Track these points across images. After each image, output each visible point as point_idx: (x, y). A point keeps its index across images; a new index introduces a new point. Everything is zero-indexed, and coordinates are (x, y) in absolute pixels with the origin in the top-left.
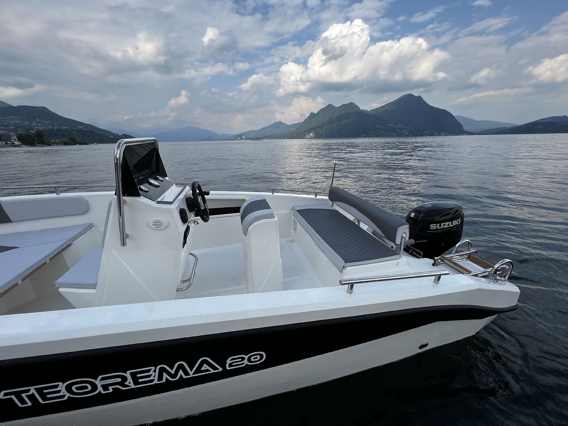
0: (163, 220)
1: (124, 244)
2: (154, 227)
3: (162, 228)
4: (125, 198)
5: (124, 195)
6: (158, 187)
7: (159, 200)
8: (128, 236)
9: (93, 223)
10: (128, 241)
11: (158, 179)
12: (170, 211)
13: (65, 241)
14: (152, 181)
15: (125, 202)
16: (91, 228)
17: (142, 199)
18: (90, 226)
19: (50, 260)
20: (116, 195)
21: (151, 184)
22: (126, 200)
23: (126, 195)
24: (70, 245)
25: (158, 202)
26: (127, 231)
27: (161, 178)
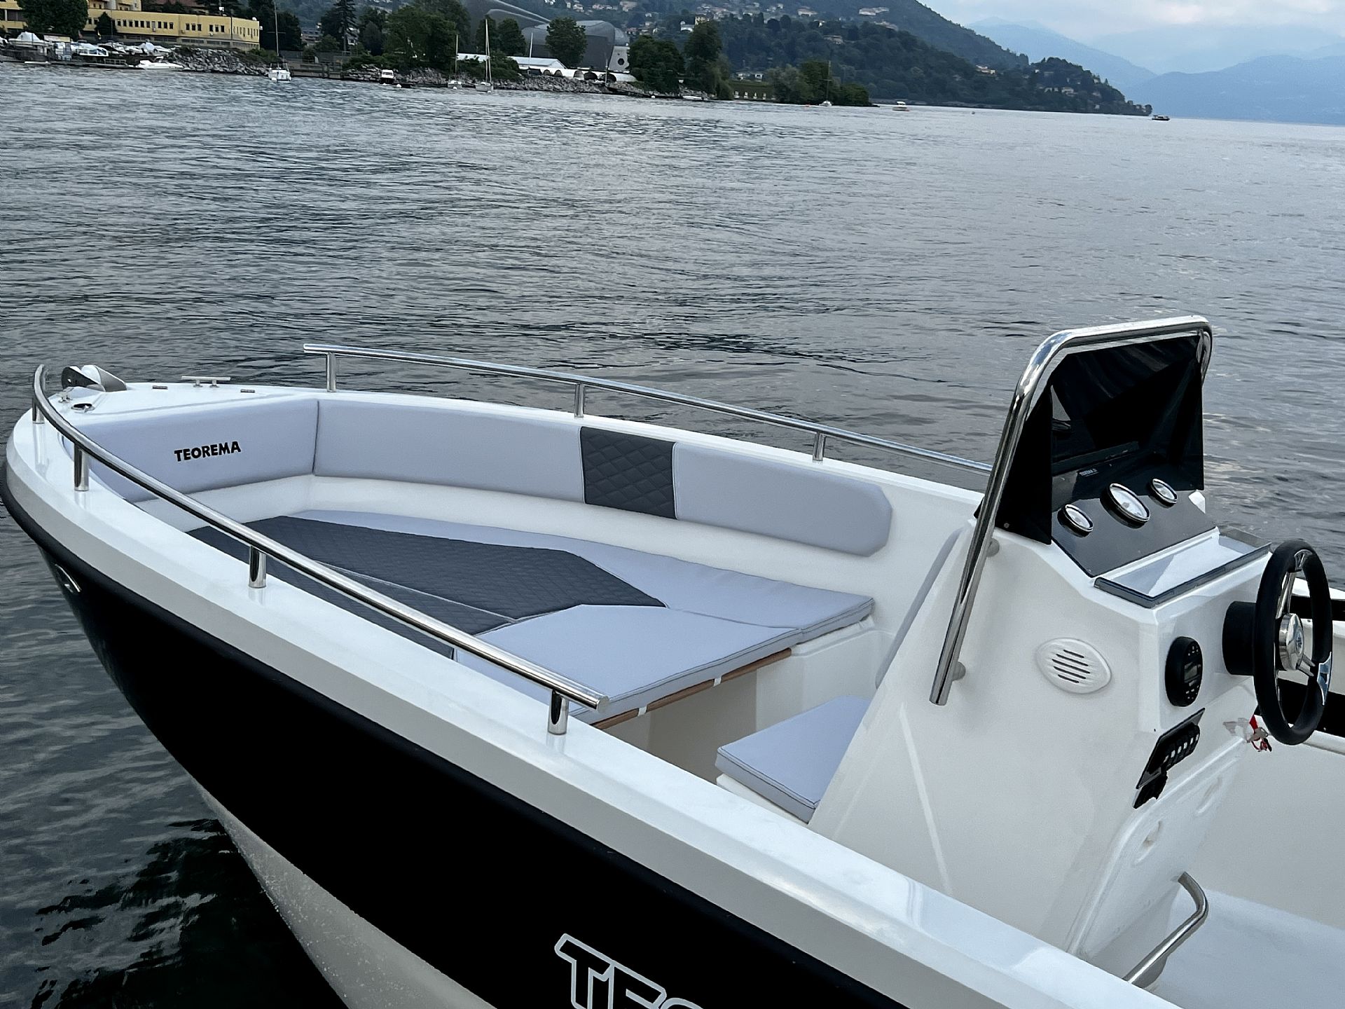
0: (1093, 655)
1: (939, 697)
2: (1055, 675)
3: (1082, 685)
4: (999, 535)
5: (999, 524)
6: (1135, 523)
7: (1110, 576)
8: (961, 673)
9: (877, 599)
10: (955, 691)
11: (1154, 495)
12: (1131, 632)
13: (781, 631)
14: (1122, 496)
15: (995, 549)
16: (864, 619)
17: (1052, 557)
18: (865, 610)
19: (725, 677)
20: (977, 517)
21: (1111, 505)
22: (1002, 544)
23: (1007, 525)
24: (787, 652)
25: (1103, 585)
26: (965, 656)
27: (1166, 492)
